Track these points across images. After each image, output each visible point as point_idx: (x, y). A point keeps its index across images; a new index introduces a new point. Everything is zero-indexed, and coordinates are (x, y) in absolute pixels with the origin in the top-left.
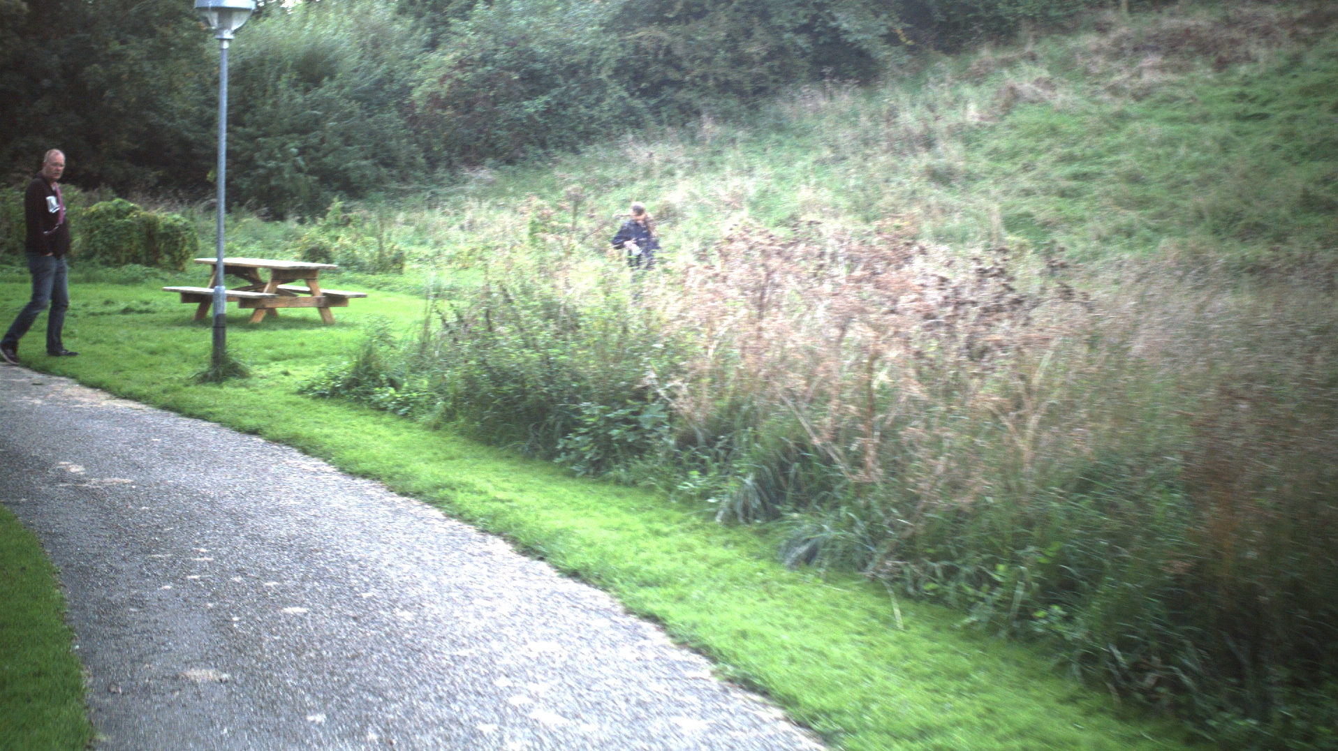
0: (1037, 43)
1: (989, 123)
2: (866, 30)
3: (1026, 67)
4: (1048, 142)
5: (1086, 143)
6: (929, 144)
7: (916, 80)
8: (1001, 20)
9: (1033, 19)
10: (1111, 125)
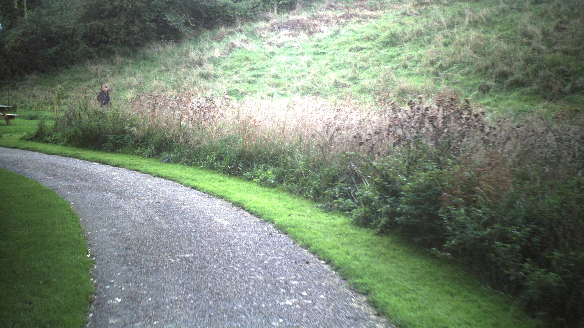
0: (242, 25)
1: (223, 56)
2: (177, 21)
3: (238, 35)
4: (245, 63)
5: (259, 63)
6: (201, 64)
7: (196, 40)
8: (229, 17)
9: (241, 16)
10: (268, 57)
